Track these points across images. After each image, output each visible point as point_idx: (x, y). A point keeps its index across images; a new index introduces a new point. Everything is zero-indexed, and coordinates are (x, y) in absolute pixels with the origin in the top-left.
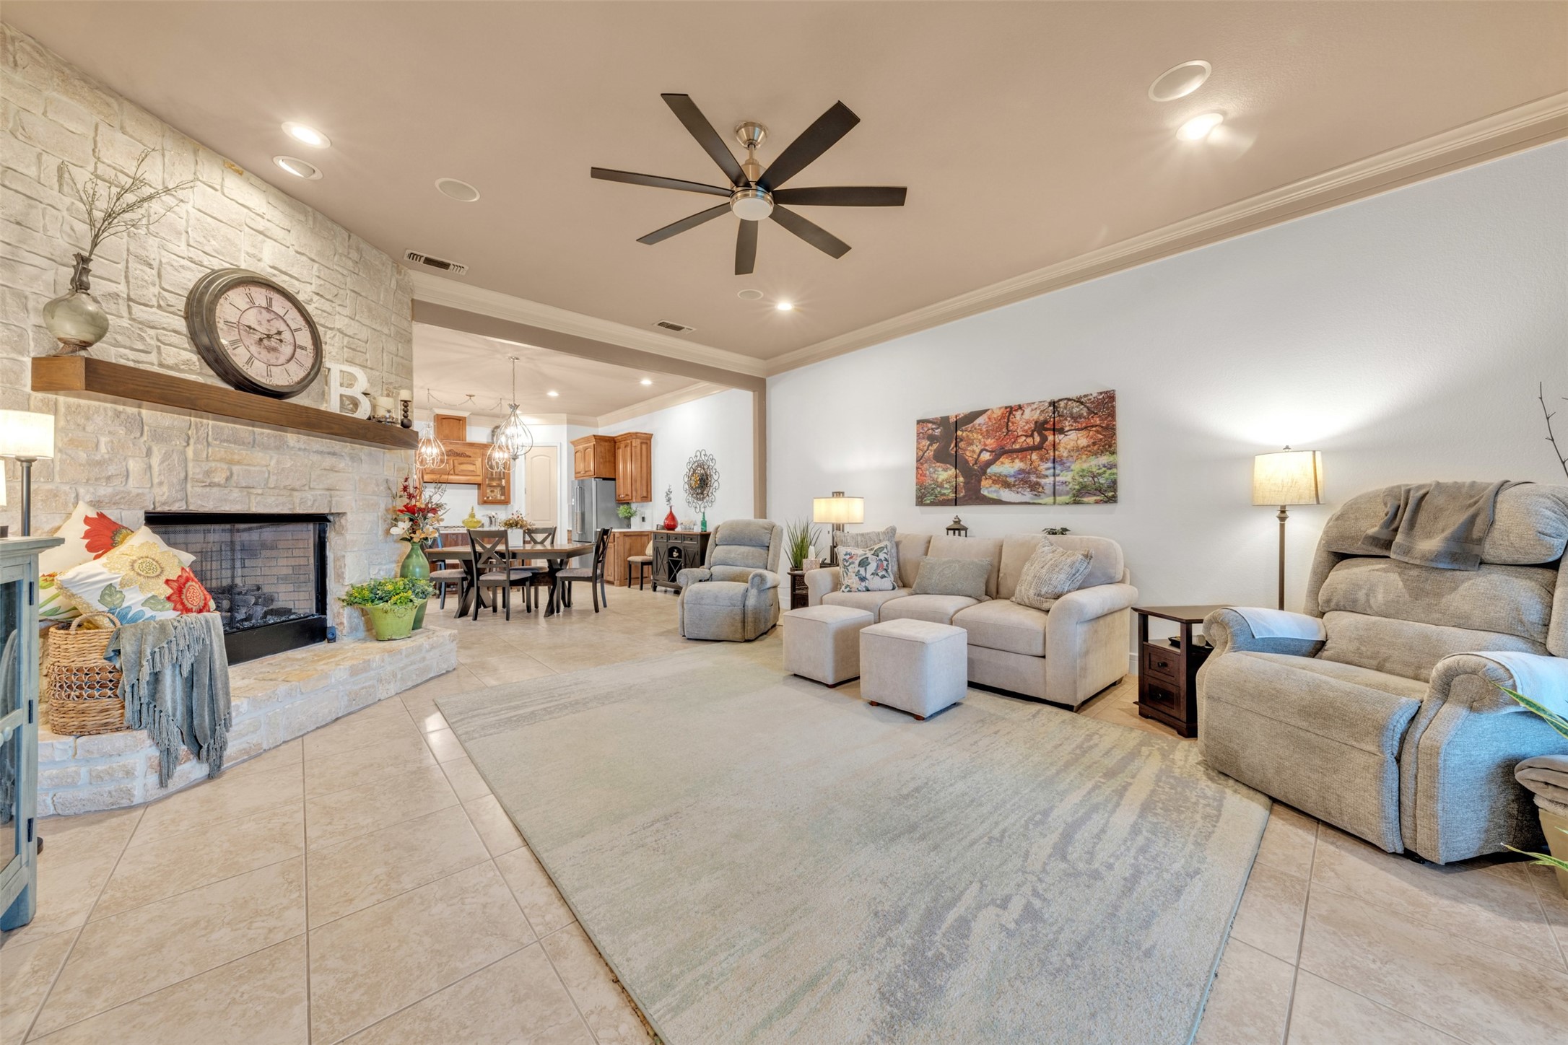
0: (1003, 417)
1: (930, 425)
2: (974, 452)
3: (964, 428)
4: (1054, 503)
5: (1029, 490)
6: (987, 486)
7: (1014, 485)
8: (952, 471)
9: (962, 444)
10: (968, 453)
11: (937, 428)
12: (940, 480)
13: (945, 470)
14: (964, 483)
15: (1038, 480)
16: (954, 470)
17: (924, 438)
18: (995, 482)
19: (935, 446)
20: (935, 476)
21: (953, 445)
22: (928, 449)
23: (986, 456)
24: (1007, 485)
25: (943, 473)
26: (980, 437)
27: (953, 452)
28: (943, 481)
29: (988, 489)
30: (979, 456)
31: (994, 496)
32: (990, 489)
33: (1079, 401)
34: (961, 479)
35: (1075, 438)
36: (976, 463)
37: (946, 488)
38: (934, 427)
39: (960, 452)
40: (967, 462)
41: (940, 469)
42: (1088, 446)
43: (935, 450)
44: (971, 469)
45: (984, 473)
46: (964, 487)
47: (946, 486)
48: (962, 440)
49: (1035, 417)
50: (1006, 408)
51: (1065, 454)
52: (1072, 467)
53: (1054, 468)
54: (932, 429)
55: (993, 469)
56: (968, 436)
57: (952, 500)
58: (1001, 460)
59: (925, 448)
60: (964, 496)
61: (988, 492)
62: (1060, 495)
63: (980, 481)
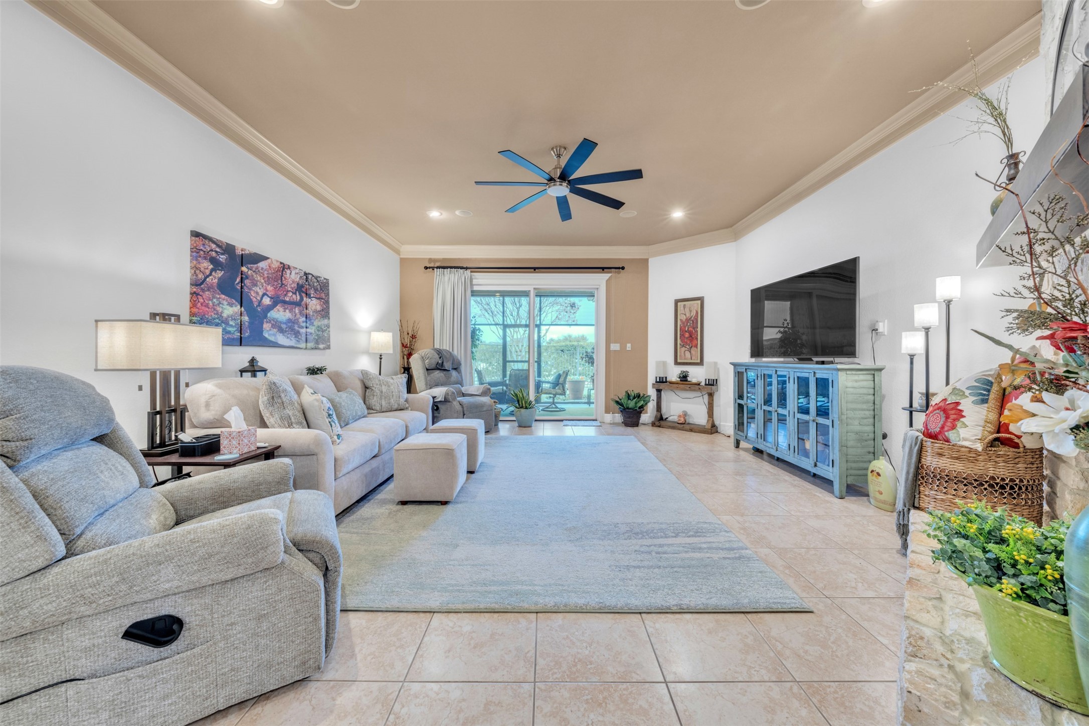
0: (278, 271)
1: (214, 246)
2: (257, 293)
3: (249, 266)
4: (306, 348)
5: (294, 336)
6: (268, 329)
7: (286, 331)
8: (237, 308)
9: (247, 282)
10: (252, 293)
11: (222, 254)
12: (225, 315)
13: (231, 305)
14: (249, 323)
15: (299, 329)
16: (239, 307)
17: (205, 258)
18: (273, 326)
19: (220, 274)
20: (219, 309)
21: (238, 280)
22: (210, 274)
23: (267, 301)
24: (281, 331)
25: (228, 307)
26: (263, 281)
27: (239, 288)
28: (228, 316)
29: (269, 332)
30: (262, 299)
31: (272, 339)
32: (270, 332)
33: (316, 278)
34: (246, 318)
35: (315, 303)
36: (259, 305)
37: (231, 326)
38: (218, 250)
39: (246, 290)
40: (251, 301)
41: (225, 303)
42: (320, 311)
43: (219, 279)
44: (255, 310)
45: (266, 317)
46: (249, 327)
47: (231, 323)
48: (247, 278)
49: (298, 279)
50: (281, 263)
51: (311, 313)
52: (314, 324)
53: (306, 322)
54: (216, 252)
55: (273, 314)
56: (252, 276)
57: (237, 339)
58: (277, 307)
59: (208, 272)
60: (249, 337)
61: (269, 335)
62: (309, 342)
63: (262, 324)
